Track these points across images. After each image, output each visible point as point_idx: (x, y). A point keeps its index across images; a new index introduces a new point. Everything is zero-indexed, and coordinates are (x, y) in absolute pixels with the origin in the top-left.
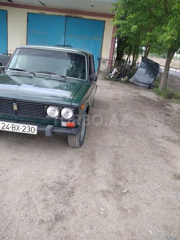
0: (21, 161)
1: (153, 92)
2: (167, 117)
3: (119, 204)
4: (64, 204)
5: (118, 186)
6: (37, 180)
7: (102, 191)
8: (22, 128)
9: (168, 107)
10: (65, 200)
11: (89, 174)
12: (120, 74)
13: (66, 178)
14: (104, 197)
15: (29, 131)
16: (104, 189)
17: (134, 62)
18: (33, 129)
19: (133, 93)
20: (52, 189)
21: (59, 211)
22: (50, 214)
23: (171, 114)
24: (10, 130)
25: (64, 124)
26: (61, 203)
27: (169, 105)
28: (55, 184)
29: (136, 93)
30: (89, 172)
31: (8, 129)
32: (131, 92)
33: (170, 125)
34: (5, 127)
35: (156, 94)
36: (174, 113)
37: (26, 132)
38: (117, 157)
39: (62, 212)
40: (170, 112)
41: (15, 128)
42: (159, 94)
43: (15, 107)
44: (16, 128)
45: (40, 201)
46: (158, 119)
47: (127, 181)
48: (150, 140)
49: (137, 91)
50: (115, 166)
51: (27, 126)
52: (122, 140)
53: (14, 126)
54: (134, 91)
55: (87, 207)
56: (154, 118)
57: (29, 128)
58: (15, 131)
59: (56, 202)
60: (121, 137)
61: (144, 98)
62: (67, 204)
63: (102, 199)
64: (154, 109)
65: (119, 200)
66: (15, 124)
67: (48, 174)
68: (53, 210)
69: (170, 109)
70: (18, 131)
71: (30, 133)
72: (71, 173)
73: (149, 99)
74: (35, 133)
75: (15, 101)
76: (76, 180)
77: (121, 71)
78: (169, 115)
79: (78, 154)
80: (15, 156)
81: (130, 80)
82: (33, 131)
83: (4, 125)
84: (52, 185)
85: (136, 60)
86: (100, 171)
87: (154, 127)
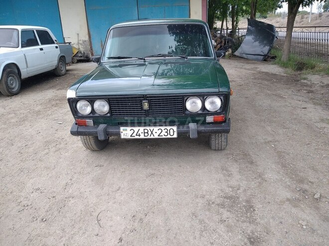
0: (161, 176)
1: (275, 64)
2: (310, 94)
3: (320, 214)
4: (250, 222)
5: (305, 191)
6: (196, 196)
7: (288, 200)
8: (157, 132)
9: (305, 81)
10: (247, 217)
11: (257, 180)
12: (221, 47)
13: (231, 189)
14: (295, 206)
15: (166, 134)
16: (289, 197)
17: (234, 28)
18: (172, 131)
19: (248, 69)
20: (222, 205)
21: (249, 232)
22: (240, 237)
23: (313, 89)
24: (142, 136)
25: (210, 119)
26: (245, 222)
27: (305, 79)
28: (221, 199)
29: (252, 69)
30: (255, 178)
31: (139, 135)
32: (245, 69)
33: (320, 105)
34: (134, 135)
35: (281, 66)
36: (317, 88)
37: (164, 137)
38: (280, 155)
39: (253, 232)
40: (311, 87)
41: (147, 133)
42: (284, 65)
43: (146, 106)
44: (150, 133)
45: (217, 224)
46: (301, 98)
47: (312, 183)
48: (309, 127)
49: (253, 66)
50: (284, 166)
51: (163, 128)
52: (273, 133)
53: (146, 131)
54: (248, 66)
55: (281, 223)
56: (295, 97)
57: (166, 130)
58: (149, 137)
59: (238, 221)
60: (269, 128)
61: (267, 73)
62: (252, 221)
63: (294, 210)
64: (288, 86)
65: (317, 208)
66: (148, 128)
67: (205, 187)
68: (240, 232)
69: (309, 83)
70: (152, 137)
71: (169, 136)
72: (234, 182)
73: (273, 74)
74: (175, 136)
75: (145, 97)
76: (245, 190)
77: (221, 42)
78: (312, 92)
79: (228, 158)
80: (150, 171)
81: (236, 53)
82: (172, 134)
83: (132, 131)
84: (218, 201)
85: (237, 26)
86: (270, 175)
87: (303, 109)
